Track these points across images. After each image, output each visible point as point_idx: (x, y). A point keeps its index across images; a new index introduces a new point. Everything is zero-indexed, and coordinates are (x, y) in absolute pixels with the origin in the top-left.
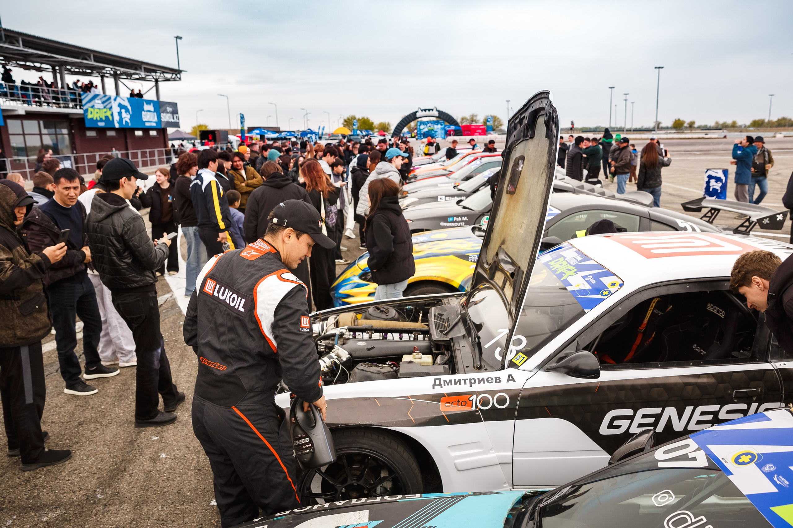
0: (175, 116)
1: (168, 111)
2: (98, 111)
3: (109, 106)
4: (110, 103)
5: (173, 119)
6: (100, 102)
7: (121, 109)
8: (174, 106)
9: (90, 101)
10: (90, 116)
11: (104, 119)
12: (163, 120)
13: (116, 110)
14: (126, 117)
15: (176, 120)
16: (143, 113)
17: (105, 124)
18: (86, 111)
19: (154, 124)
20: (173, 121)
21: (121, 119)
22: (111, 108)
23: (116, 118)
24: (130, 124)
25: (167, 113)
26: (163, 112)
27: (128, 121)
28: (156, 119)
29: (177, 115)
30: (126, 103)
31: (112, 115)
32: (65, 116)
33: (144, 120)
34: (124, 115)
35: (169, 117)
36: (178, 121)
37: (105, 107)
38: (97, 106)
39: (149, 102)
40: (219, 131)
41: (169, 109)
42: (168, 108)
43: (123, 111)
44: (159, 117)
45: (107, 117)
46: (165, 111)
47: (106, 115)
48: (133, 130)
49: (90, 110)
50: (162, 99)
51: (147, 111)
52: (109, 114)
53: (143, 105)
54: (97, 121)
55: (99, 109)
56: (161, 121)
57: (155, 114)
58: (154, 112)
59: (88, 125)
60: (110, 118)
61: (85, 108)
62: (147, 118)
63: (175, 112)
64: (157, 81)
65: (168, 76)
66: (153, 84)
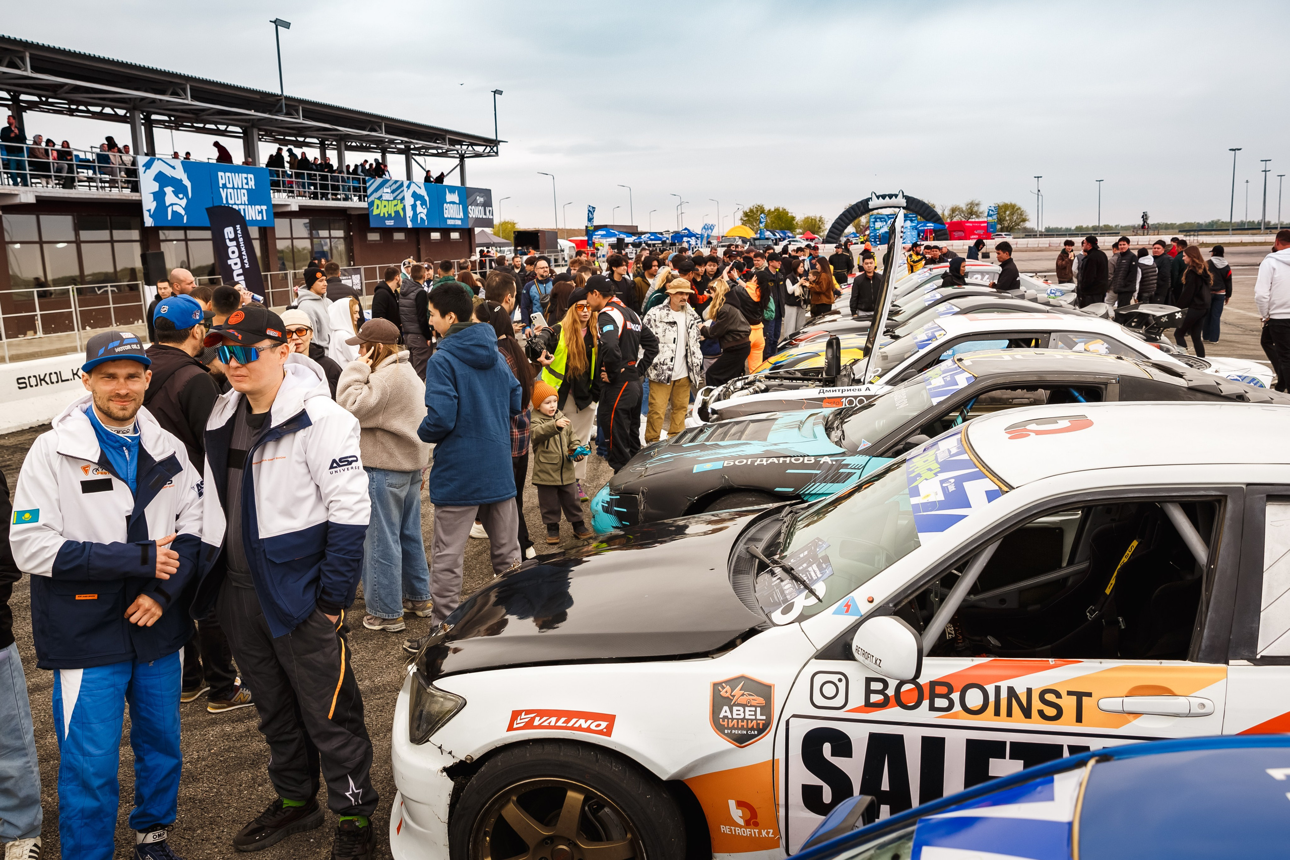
0: (488, 209)
1: (479, 202)
2: (386, 203)
3: (400, 197)
4: (403, 191)
5: (485, 214)
6: (389, 190)
7: (415, 202)
8: (487, 193)
9: (376, 190)
10: (376, 212)
11: (393, 215)
12: (470, 216)
13: (409, 201)
14: (422, 211)
15: (489, 216)
16: (445, 205)
17: (394, 223)
18: (371, 204)
19: (459, 223)
20: (484, 217)
21: (415, 215)
22: (403, 198)
23: (409, 213)
24: (426, 223)
25: (477, 205)
26: (471, 205)
27: (425, 218)
28: (461, 215)
29: (491, 208)
30: (423, 192)
31: (404, 209)
32: (343, 211)
33: (446, 216)
34: (419, 209)
35: (480, 212)
36: (491, 217)
37: (394, 199)
38: (387, 197)
39: (452, 189)
40: (543, 232)
41: (480, 200)
42: (478, 198)
43: (418, 203)
44: (466, 212)
45: (397, 212)
46: (474, 203)
47: (396, 209)
48: (430, 231)
49: (377, 202)
51: (451, 203)
52: (399, 208)
53: (447, 194)
54: (384, 218)
55: (388, 201)
56: (468, 217)
57: (461, 206)
58: (459, 204)
59: (372, 224)
60: (402, 213)
61: (370, 200)
62: (449, 213)
63: (488, 204)
64: (462, 158)
65: (480, 149)
66: (457, 161)
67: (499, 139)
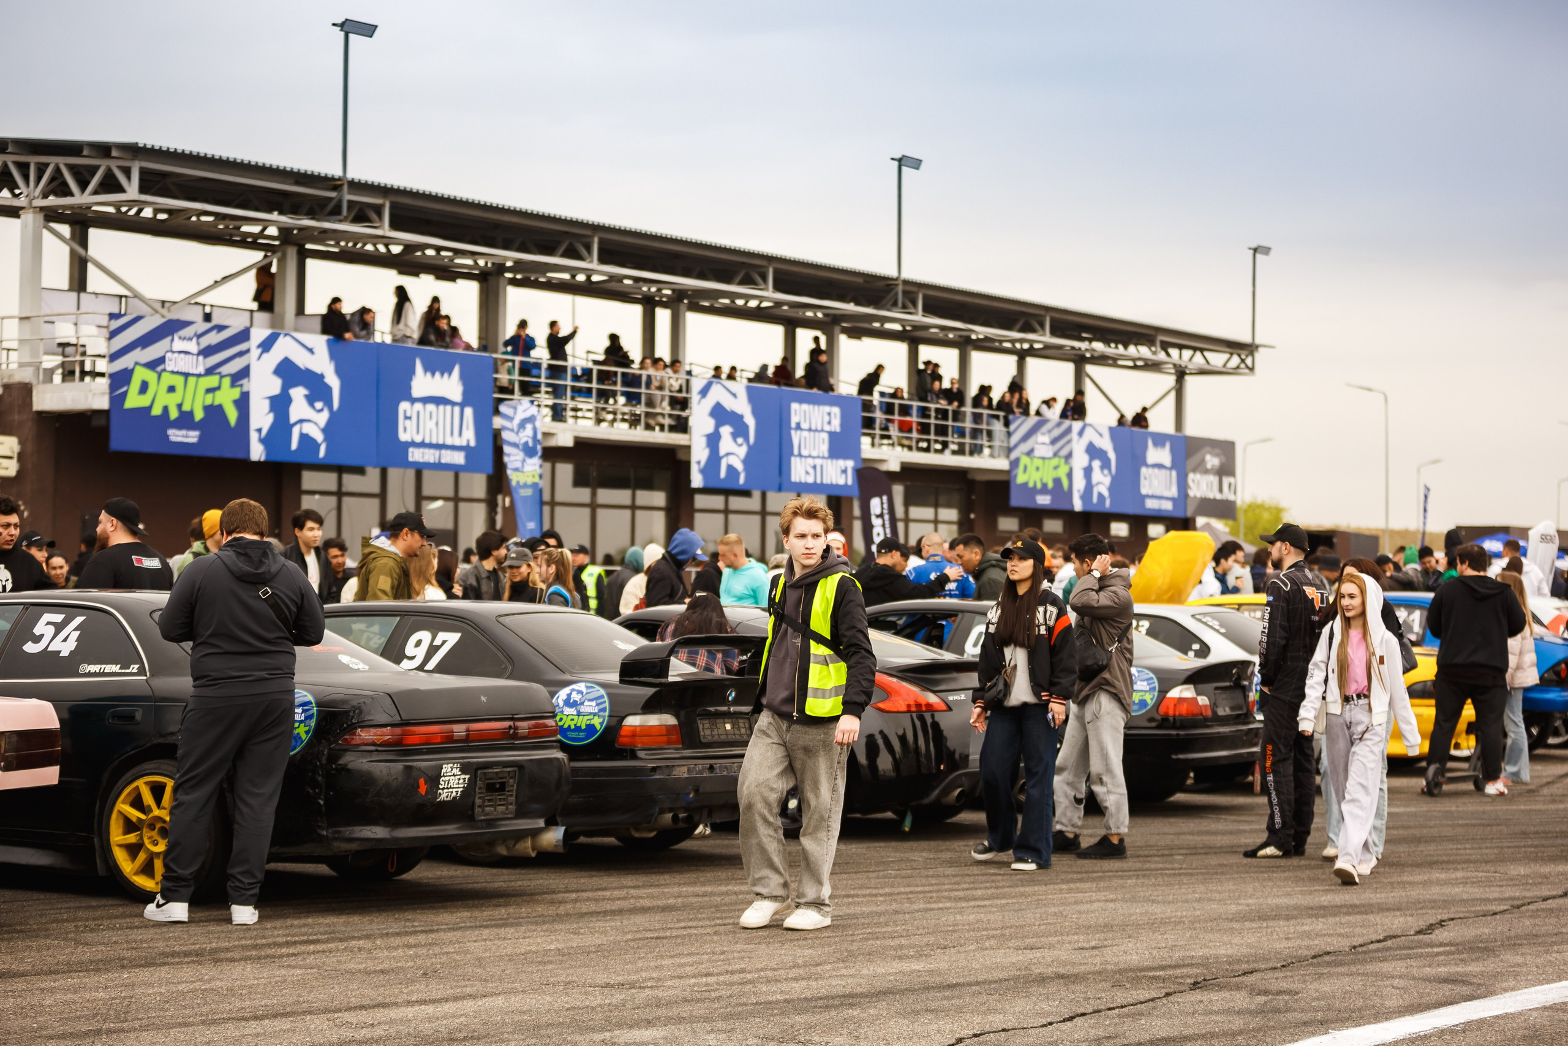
0: (1226, 480)
1: (1209, 466)
3: (1064, 452)
4: (1069, 441)
5: (1221, 490)
6: (1046, 439)
8: (1226, 449)
9: (1026, 438)
10: (1021, 478)
11: (1050, 485)
12: (1191, 493)
15: (1227, 495)
17: (1053, 500)
18: (1015, 464)
19: (1168, 506)
20: (1219, 496)
21: (1089, 487)
22: (1069, 456)
24: (1108, 503)
25: (1206, 472)
26: (1194, 470)
28: (1174, 492)
29: (1232, 480)
31: (1070, 475)
32: (961, 474)
35: (1210, 486)
36: (1231, 497)
37: (1055, 455)
39: (1160, 440)
41: (1212, 461)
42: (1208, 457)
44: (1183, 485)
45: (1057, 481)
46: (1201, 468)
47: (1055, 474)
48: (1108, 518)
49: (1025, 460)
52: (1062, 473)
54: (1034, 491)
56: (1186, 496)
57: (1174, 473)
58: (1171, 469)
59: (1016, 501)
60: (1065, 483)
61: (1013, 456)
62: (1151, 486)
63: (1226, 470)
64: (1181, 374)
65: (1217, 359)
66: (1170, 380)
67: (1258, 341)
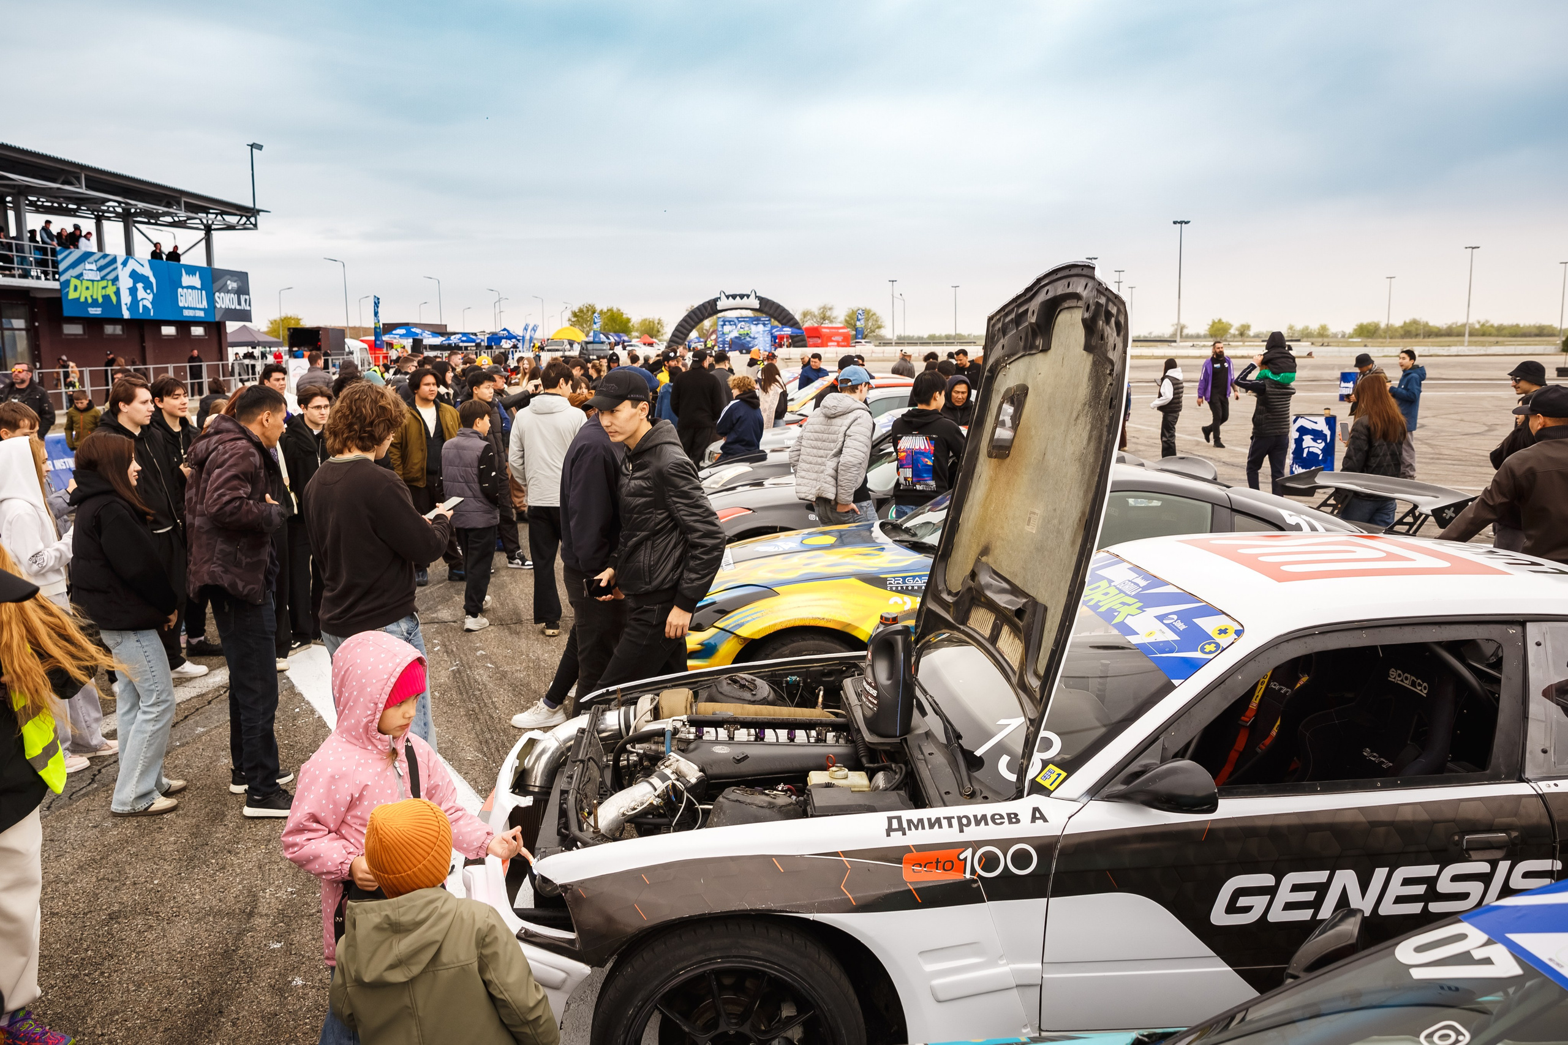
0: (243, 298)
1: (230, 288)
2: (90, 284)
3: (111, 276)
4: (116, 268)
5: (239, 304)
6: (94, 267)
7: (135, 284)
8: (242, 278)
9: (73, 266)
10: (72, 295)
11: (100, 300)
12: (218, 306)
13: (125, 283)
14: (146, 298)
15: (244, 306)
16: (180, 290)
17: (102, 311)
18: (66, 284)
19: (201, 314)
20: (238, 307)
21: (135, 301)
22: (116, 280)
23: (126, 299)
24: (152, 313)
25: (228, 292)
26: (219, 291)
27: (150, 306)
28: (205, 304)
29: (247, 297)
30: (147, 271)
31: (117, 293)
32: (24, 292)
33: (181, 304)
34: (141, 293)
35: (231, 301)
36: (248, 308)
37: (103, 278)
38: (88, 275)
39: (191, 270)
40: (326, 329)
41: (232, 285)
42: (229, 282)
43: (140, 286)
44: (211, 301)
45: (106, 298)
46: (224, 289)
47: (104, 292)
48: (158, 323)
49: (74, 282)
50: (217, 264)
51: (188, 287)
52: (111, 291)
53: (182, 275)
54: (86, 303)
55: (93, 281)
56: (215, 307)
57: (204, 292)
58: (201, 290)
59: (67, 312)
60: (114, 299)
61: (63, 278)
62: (186, 300)
63: (243, 290)
64: (208, 229)
65: (232, 220)
66: (201, 234)
67: (258, 207)
